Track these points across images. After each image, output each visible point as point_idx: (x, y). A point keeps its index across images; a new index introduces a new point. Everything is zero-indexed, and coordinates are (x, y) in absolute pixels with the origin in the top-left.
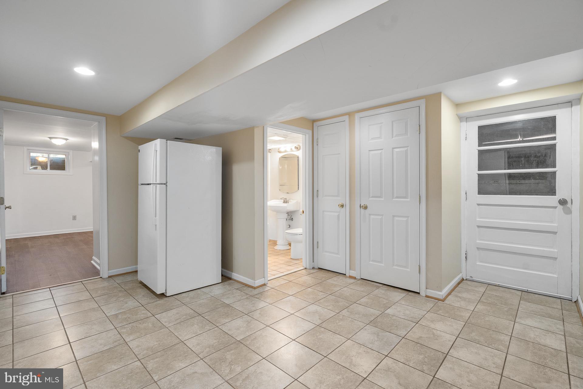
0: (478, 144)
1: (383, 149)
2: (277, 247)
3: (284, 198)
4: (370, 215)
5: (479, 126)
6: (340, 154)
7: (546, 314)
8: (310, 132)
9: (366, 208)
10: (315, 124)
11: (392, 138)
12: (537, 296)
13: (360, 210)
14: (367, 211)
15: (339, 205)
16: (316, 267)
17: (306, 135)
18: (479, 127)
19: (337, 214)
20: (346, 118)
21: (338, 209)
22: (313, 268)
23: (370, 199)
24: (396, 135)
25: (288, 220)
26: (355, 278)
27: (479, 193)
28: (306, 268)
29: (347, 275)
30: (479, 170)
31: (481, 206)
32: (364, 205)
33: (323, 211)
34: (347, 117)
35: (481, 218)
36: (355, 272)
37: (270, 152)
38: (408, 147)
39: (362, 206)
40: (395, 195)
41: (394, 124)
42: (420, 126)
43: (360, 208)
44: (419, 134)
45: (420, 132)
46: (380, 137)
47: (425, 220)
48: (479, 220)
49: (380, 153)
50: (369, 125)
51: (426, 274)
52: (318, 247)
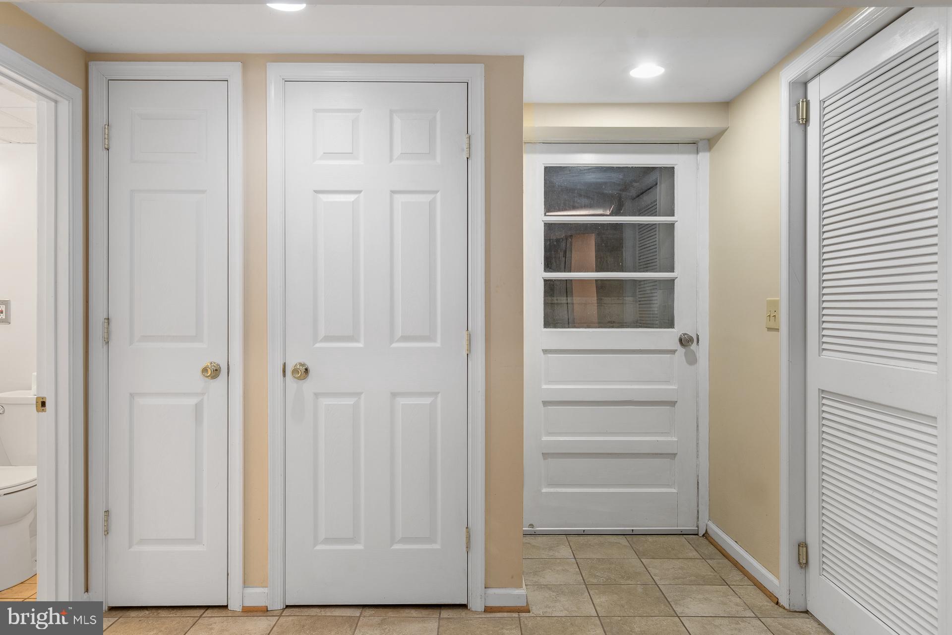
1: (359, 192)
4: (317, 395)
6: (203, 192)
7: (697, 578)
8: (78, 93)
9: (304, 374)
10: (95, 69)
11: (391, 161)
12: (650, 538)
13: (283, 381)
14: (308, 386)
15: (201, 371)
17: (57, 102)
18: (546, 168)
19: (193, 401)
20: (233, 71)
21: (199, 382)
23: (318, 345)
24: (401, 153)
26: (263, 611)
27: (547, 324)
29: (234, 606)
30: (545, 271)
31: (549, 355)
32: (300, 364)
33: (132, 395)
34: (236, 68)
35: (549, 382)
36: (265, 590)
38: (437, 192)
39: (292, 371)
40: (399, 333)
41: (397, 122)
42: (469, 138)
43: (284, 375)
44: (468, 158)
45: (470, 155)
46: (351, 152)
47: (484, 398)
48: (544, 387)
49: (353, 202)
50: (316, 111)
51: (486, 548)
52: (107, 532)
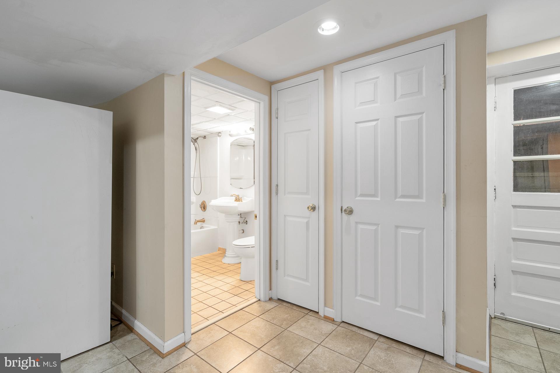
0: (514, 116)
1: (378, 120)
2: (226, 260)
3: (236, 195)
4: (357, 223)
5: (515, 90)
6: (309, 130)
8: (267, 98)
9: (350, 212)
10: (274, 87)
11: (395, 100)
13: (342, 215)
14: (352, 218)
15: (308, 208)
16: (275, 297)
17: (260, 103)
19: (305, 220)
20: (320, 74)
21: (307, 213)
22: (271, 299)
23: (357, 198)
24: (401, 95)
25: (241, 223)
26: (332, 321)
27: (516, 189)
28: (259, 300)
29: (321, 313)
31: (518, 209)
32: (348, 207)
33: (286, 216)
34: (321, 72)
35: (518, 226)
36: (333, 311)
37: (220, 136)
38: (422, 113)
39: (345, 210)
40: (400, 193)
41: (399, 78)
42: (445, 77)
43: (342, 212)
44: (444, 90)
45: (445, 87)
46: (374, 100)
47: (455, 235)
48: (514, 229)
49: (374, 125)
50: (356, 83)
51: (457, 327)
52: (277, 269)
